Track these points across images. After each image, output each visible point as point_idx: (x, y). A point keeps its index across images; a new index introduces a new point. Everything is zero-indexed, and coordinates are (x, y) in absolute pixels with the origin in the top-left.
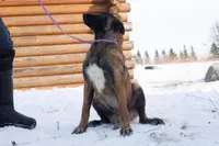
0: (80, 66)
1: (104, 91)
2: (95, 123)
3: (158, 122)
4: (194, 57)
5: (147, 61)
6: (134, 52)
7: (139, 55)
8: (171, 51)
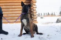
2: (24, 34)
7: (39, 14)
8: (48, 13)
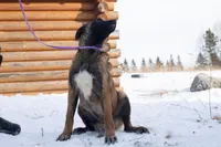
0: (67, 73)
1: (90, 98)
2: (80, 131)
3: (143, 130)
4: (180, 67)
5: (134, 69)
6: (120, 60)
7: (126, 63)
8: (158, 59)
